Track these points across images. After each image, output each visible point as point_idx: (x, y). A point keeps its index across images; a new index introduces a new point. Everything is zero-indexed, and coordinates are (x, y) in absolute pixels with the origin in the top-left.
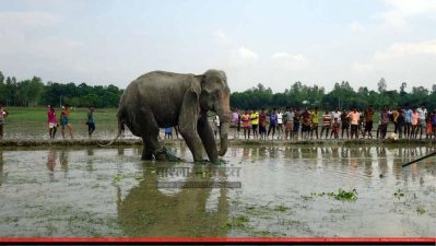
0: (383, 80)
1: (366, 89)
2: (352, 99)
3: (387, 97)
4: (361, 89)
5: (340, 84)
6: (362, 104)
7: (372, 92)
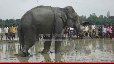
0: (109, 12)
1: (102, 16)
2: (97, 20)
3: (111, 19)
4: (100, 16)
5: (92, 14)
6: (101, 22)
7: (105, 17)
